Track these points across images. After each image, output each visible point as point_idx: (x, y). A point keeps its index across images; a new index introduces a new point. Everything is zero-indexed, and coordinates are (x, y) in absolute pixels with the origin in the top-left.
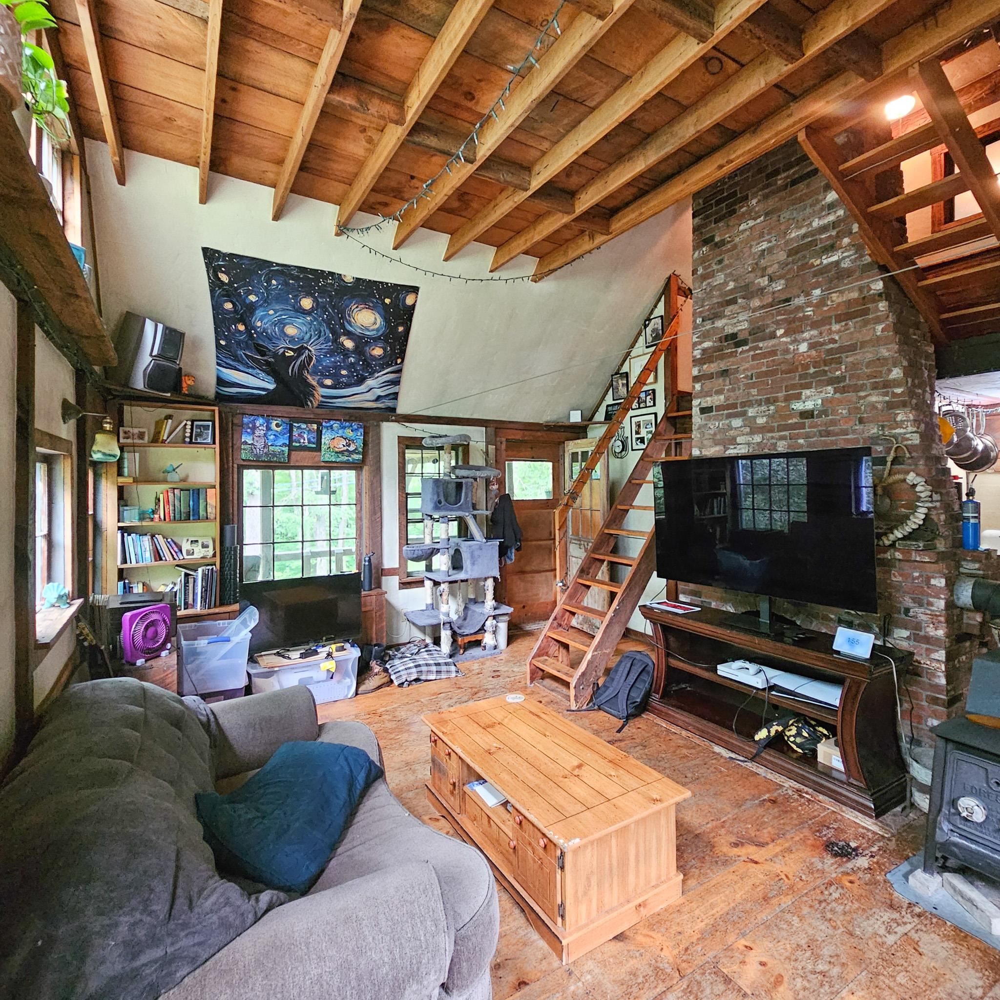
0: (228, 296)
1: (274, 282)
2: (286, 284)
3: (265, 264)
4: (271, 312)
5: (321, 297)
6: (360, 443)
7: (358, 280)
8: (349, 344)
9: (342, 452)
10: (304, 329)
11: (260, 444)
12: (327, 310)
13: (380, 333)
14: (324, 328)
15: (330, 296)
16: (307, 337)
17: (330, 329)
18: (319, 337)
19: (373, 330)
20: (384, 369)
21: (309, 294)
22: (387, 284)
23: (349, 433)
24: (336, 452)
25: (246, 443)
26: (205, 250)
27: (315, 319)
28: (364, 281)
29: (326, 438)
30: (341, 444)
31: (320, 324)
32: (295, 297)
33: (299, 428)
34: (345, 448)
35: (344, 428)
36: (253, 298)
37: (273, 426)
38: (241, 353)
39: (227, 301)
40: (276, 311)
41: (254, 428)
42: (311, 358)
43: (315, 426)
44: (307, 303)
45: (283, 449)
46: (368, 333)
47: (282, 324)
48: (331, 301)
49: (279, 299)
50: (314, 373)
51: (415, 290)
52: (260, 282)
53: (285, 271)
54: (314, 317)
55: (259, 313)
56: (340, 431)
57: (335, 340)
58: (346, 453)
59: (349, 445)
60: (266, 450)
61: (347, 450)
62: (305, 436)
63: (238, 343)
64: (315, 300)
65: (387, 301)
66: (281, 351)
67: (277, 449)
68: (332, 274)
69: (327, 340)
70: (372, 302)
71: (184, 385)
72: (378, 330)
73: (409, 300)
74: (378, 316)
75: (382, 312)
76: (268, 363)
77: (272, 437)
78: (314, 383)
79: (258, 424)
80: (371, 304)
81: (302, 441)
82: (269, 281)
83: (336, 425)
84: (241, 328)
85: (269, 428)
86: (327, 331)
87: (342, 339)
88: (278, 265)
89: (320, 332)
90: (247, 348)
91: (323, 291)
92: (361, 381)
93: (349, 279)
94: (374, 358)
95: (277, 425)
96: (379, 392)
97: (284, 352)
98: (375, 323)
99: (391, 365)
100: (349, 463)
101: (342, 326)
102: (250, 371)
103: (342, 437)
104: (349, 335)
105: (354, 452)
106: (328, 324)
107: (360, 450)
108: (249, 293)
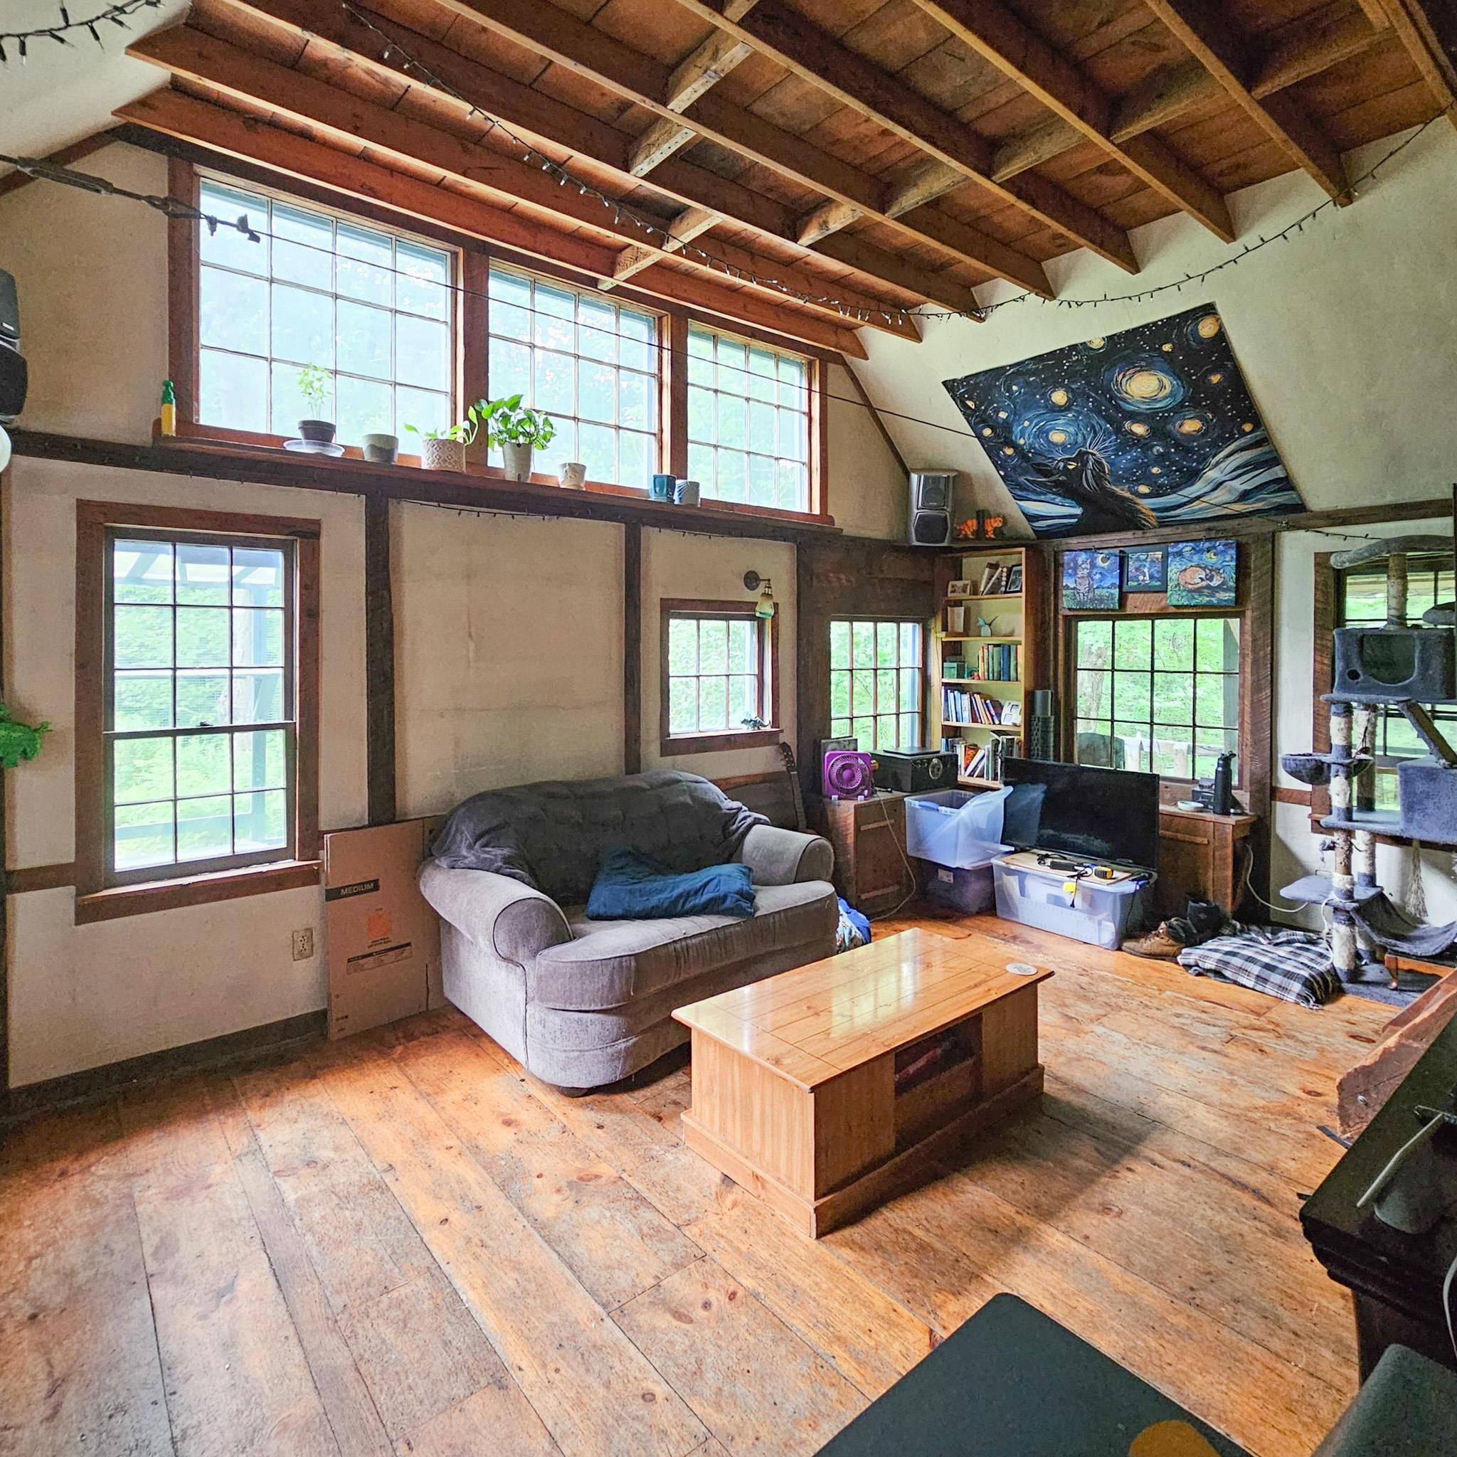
0: (983, 421)
1: (1015, 388)
2: (1028, 384)
3: (998, 372)
4: (1027, 423)
5: (1075, 382)
6: (1230, 574)
7: (1110, 338)
8: (1139, 429)
9: (1199, 591)
10: (1071, 429)
11: (1083, 588)
12: (1089, 396)
13: (1179, 398)
14: (1095, 420)
15: (1085, 377)
16: (1080, 439)
17: (1104, 417)
18: (1095, 433)
19: (1165, 398)
20: (1221, 449)
21: (1057, 386)
22: (1155, 324)
23: (1211, 558)
24: (1190, 591)
25: (1067, 587)
26: (945, 383)
27: (1079, 413)
28: (1119, 335)
29: (1174, 569)
30: (1196, 577)
31: (1086, 416)
32: (1043, 396)
33: (1138, 559)
34: (1204, 584)
35: (1201, 551)
36: (1003, 415)
37: (1099, 561)
38: (1022, 479)
39: (984, 428)
40: (1030, 420)
41: (1076, 568)
42: (1100, 463)
43: (1159, 554)
44: (1059, 397)
45: (1113, 591)
46: (1159, 405)
47: (1043, 433)
48: (1088, 383)
49: (1028, 405)
50: (1118, 480)
51: (1208, 310)
52: (1001, 394)
53: (1021, 370)
54: (1076, 411)
55: (1017, 430)
56: (1196, 558)
57: (1118, 430)
58: (1206, 591)
59: (1211, 579)
60: (1091, 595)
61: (1208, 587)
62: (1146, 570)
63: (1014, 468)
64: (1068, 389)
65: (1167, 348)
66: (1061, 464)
67: (1105, 592)
68: (1073, 347)
69: (1107, 434)
70: (1143, 360)
71: (989, 529)
72: (1172, 394)
73: (1207, 329)
74: (1161, 375)
75: (1167, 367)
76: (1057, 484)
77: (1098, 576)
78: (1127, 495)
79: (1080, 562)
80: (1143, 363)
81: (1141, 578)
82: (1009, 390)
83: (1187, 548)
84: (1010, 451)
85: (1093, 566)
86: (1102, 422)
87: (1127, 425)
88: (1011, 366)
89: (1093, 427)
90: (1026, 472)
91: (1072, 375)
92: (1193, 476)
93: (1097, 343)
94: (1189, 436)
95: (1103, 560)
96: (1239, 485)
97: (1065, 467)
98: (1162, 387)
99: (1232, 439)
100: (1213, 606)
101: (1118, 408)
102: (1042, 497)
103: (1198, 566)
104: (1135, 417)
105: (1219, 588)
106: (1099, 413)
107: (1232, 584)
108: (997, 411)
